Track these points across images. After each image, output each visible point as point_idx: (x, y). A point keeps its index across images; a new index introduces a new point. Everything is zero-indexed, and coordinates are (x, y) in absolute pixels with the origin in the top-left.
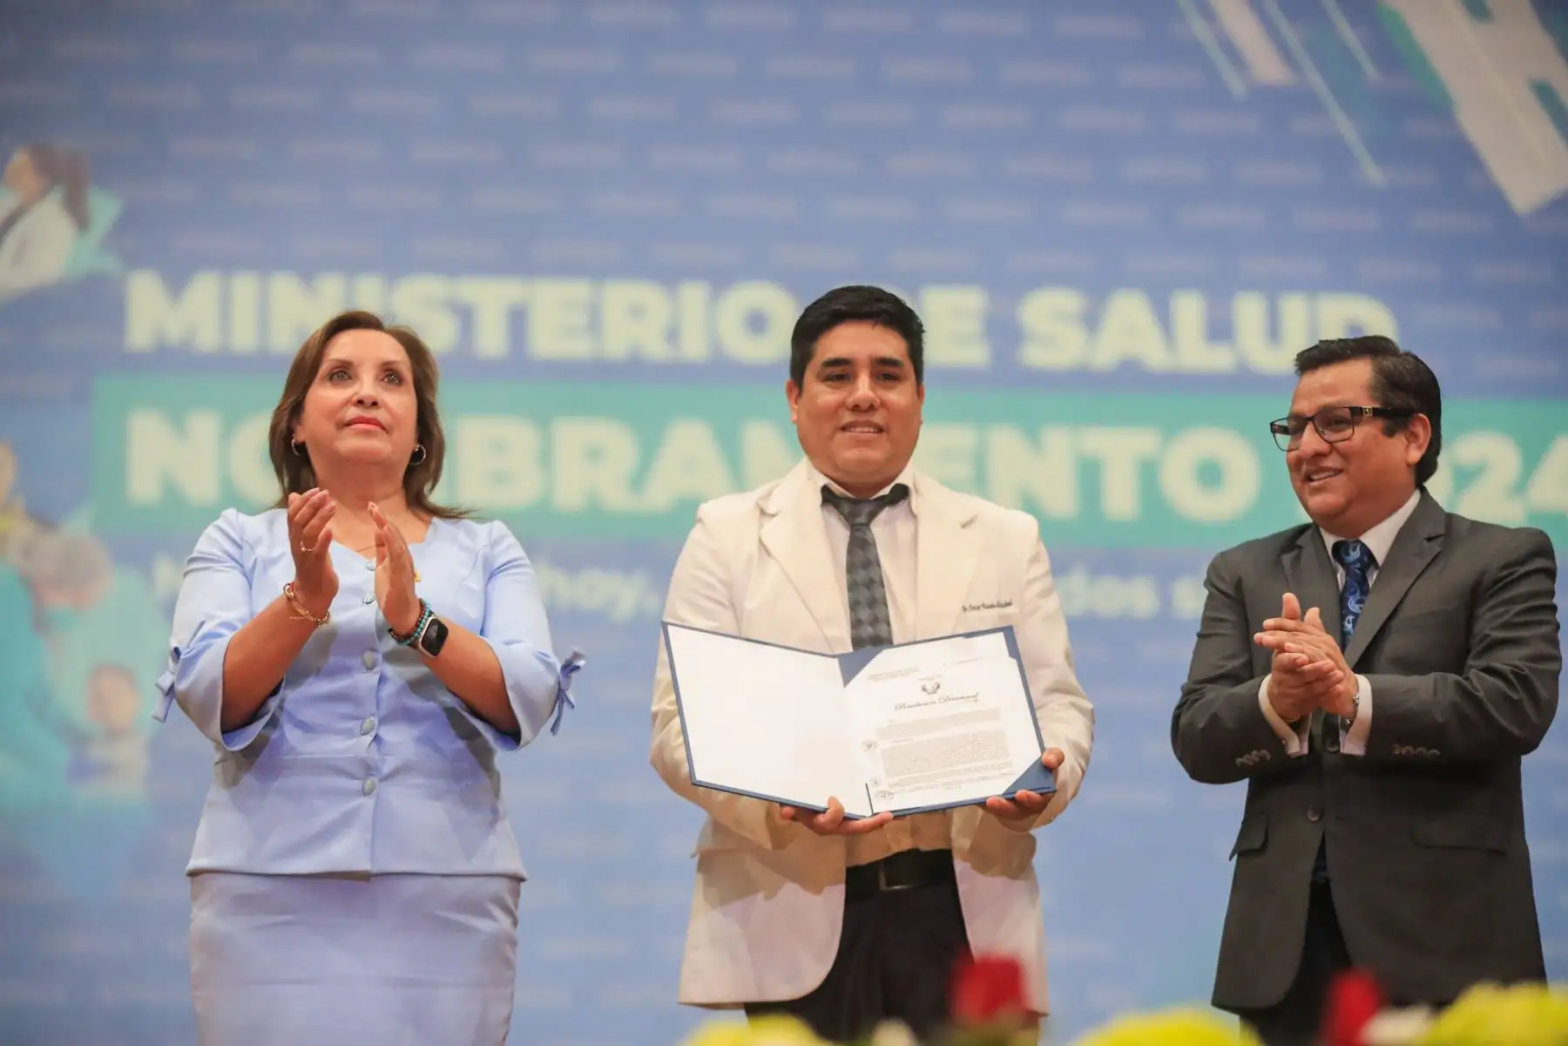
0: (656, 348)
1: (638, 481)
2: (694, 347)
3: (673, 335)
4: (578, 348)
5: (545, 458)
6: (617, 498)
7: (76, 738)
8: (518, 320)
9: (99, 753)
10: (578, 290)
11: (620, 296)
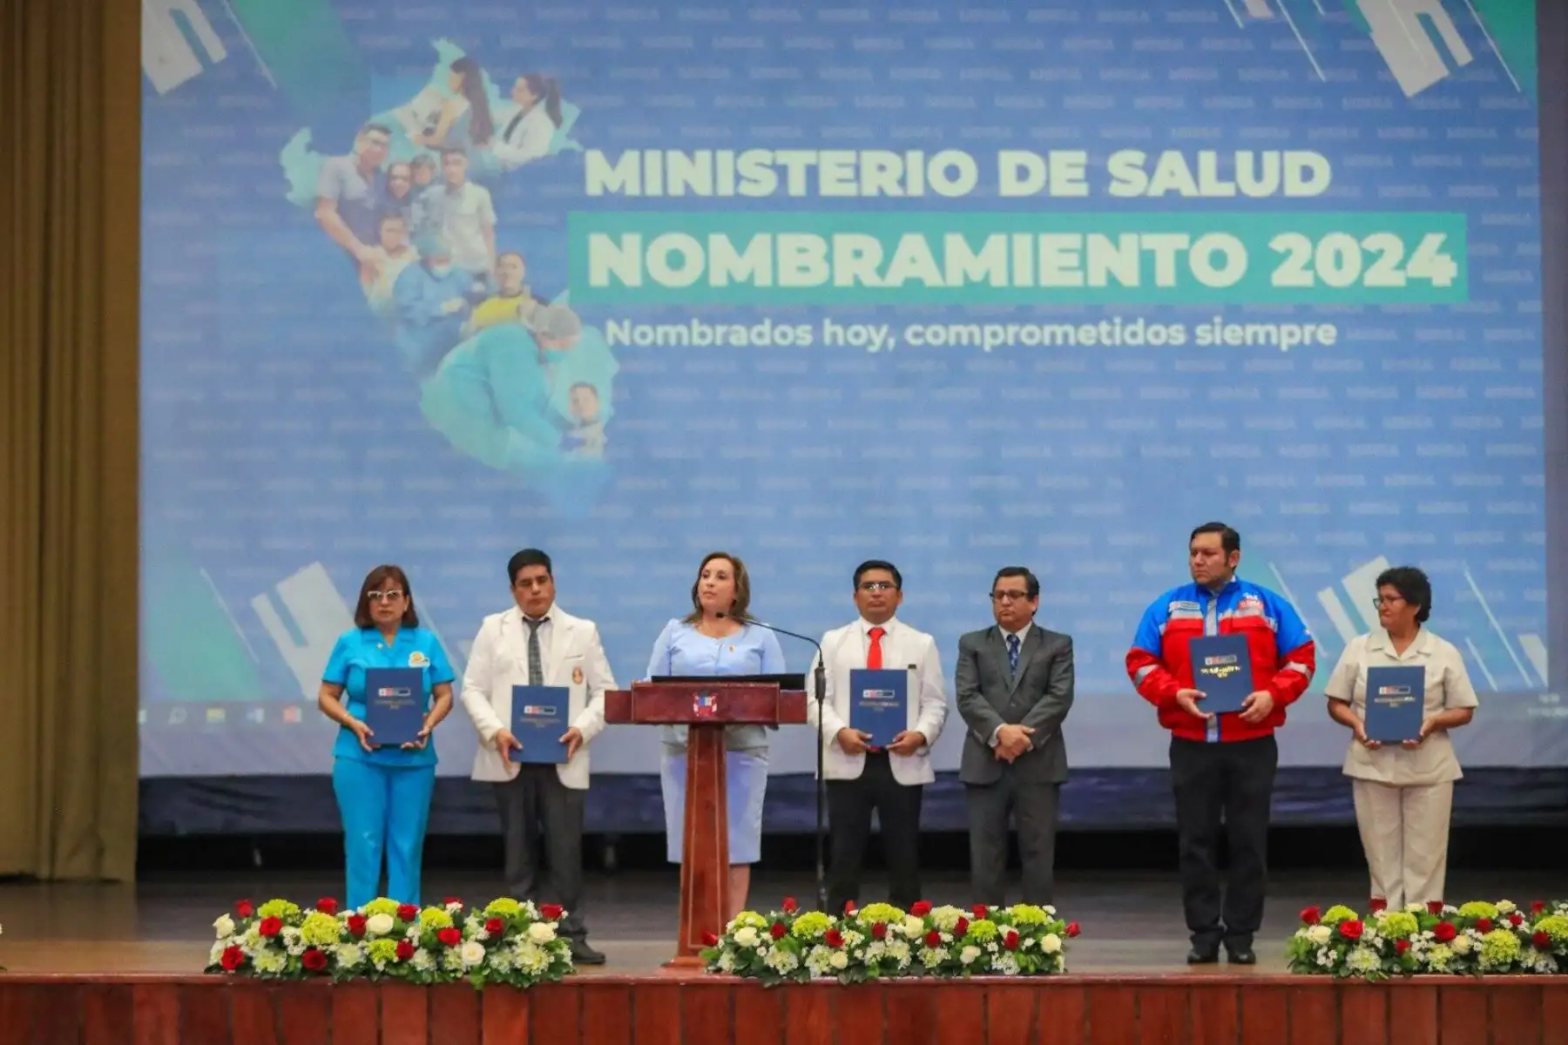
0: (893, 190)
1: (882, 271)
2: (916, 189)
3: (902, 182)
4: (850, 190)
5: (829, 258)
6: (871, 280)
7: (564, 425)
8: (812, 173)
9: (576, 434)
10: (848, 156)
11: (871, 158)
